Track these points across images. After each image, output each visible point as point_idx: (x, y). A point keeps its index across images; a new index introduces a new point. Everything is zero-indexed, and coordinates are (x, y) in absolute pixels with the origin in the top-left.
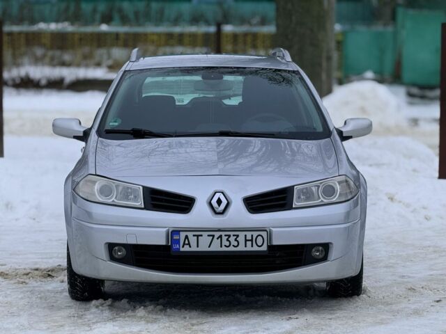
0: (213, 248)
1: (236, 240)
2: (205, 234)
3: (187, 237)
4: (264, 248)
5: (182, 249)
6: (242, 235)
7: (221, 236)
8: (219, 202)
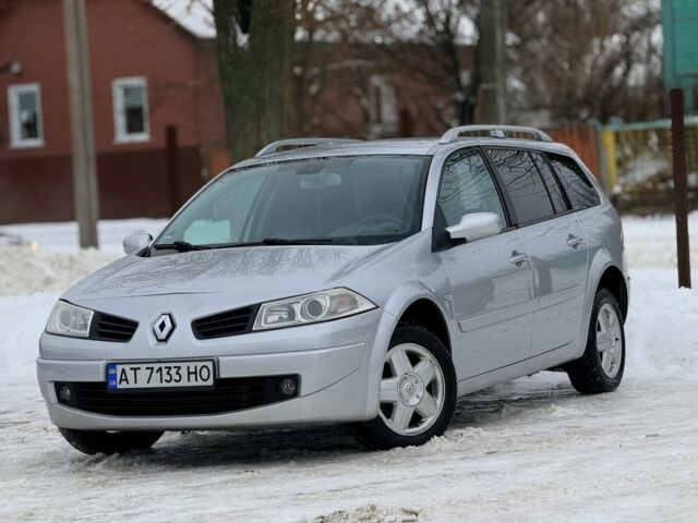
0: (152, 385)
1: (177, 373)
2: (143, 367)
3: (123, 371)
4: (210, 382)
5: (119, 386)
6: (184, 366)
7: (160, 369)
8: (162, 326)
